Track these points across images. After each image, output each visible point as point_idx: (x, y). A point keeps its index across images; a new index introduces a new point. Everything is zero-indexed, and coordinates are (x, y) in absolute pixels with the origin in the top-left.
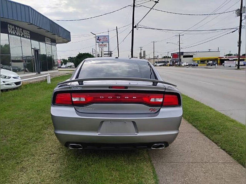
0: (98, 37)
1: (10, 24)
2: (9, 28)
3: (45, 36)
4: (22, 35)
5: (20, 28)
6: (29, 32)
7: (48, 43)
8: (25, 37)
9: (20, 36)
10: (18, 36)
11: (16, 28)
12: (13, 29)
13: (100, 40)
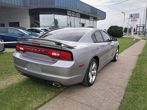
0: (132, 15)
1: (69, 10)
2: (68, 13)
3: (90, 16)
4: (75, 16)
5: (74, 12)
6: (80, 14)
7: (91, 20)
8: (77, 17)
9: (74, 17)
10: (73, 16)
11: (72, 12)
12: (70, 13)
13: (132, 17)
